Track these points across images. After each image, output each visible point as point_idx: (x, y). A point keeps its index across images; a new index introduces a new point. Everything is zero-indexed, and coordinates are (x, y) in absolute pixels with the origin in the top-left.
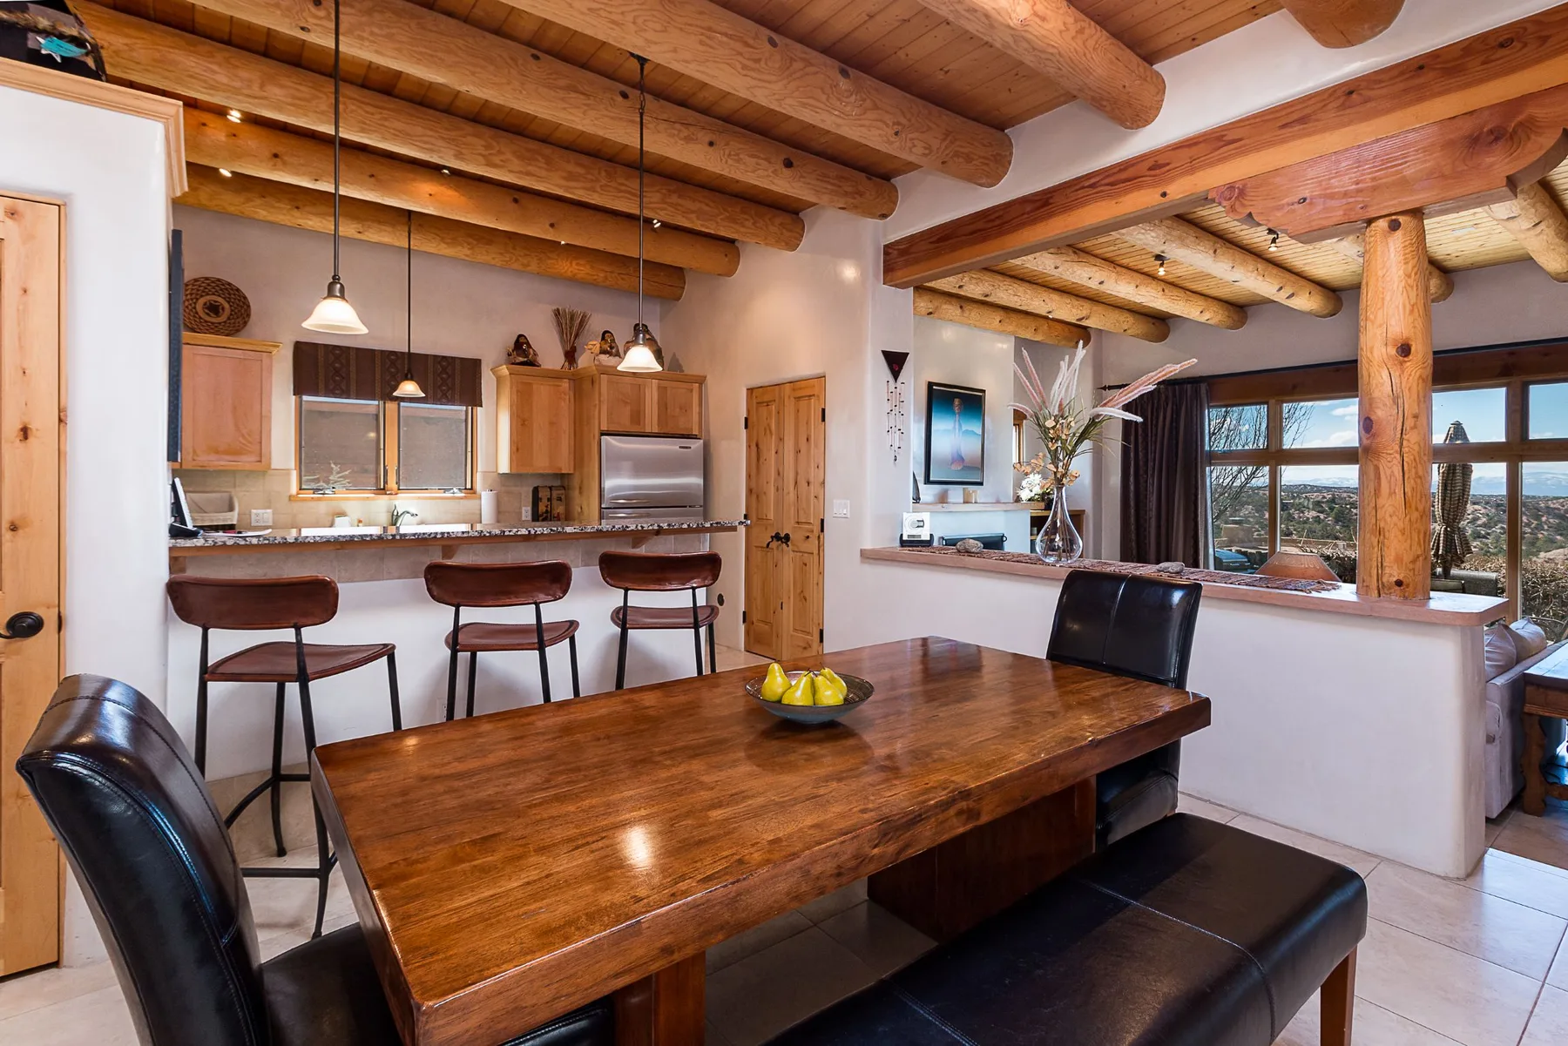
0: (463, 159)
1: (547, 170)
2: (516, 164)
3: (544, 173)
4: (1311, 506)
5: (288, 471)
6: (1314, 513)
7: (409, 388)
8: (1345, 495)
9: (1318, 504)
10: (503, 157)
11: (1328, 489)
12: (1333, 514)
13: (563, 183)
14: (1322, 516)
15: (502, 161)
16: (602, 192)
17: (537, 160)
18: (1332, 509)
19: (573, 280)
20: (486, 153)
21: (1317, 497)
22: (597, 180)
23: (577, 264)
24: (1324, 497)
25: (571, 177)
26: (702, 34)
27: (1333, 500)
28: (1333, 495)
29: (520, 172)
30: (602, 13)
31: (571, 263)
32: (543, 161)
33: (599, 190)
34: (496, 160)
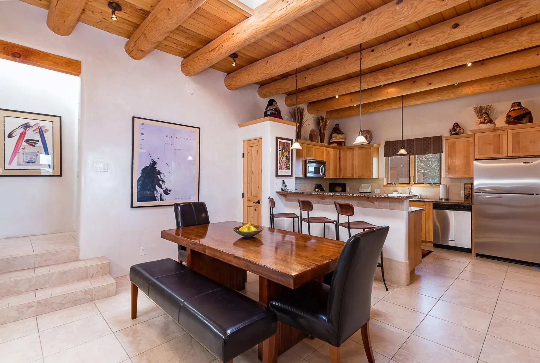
0: (369, 85)
1: (393, 75)
2: (383, 78)
3: (392, 77)
5: (383, 178)
7: (402, 151)
10: (378, 79)
13: (401, 76)
15: (379, 80)
16: (416, 72)
17: (389, 74)
19: (474, 94)
20: (374, 80)
22: (412, 69)
23: (473, 88)
25: (402, 73)
26: (338, 38)
29: (386, 80)
30: (315, 54)
31: (469, 88)
32: (391, 73)
33: (414, 72)
34: (377, 81)
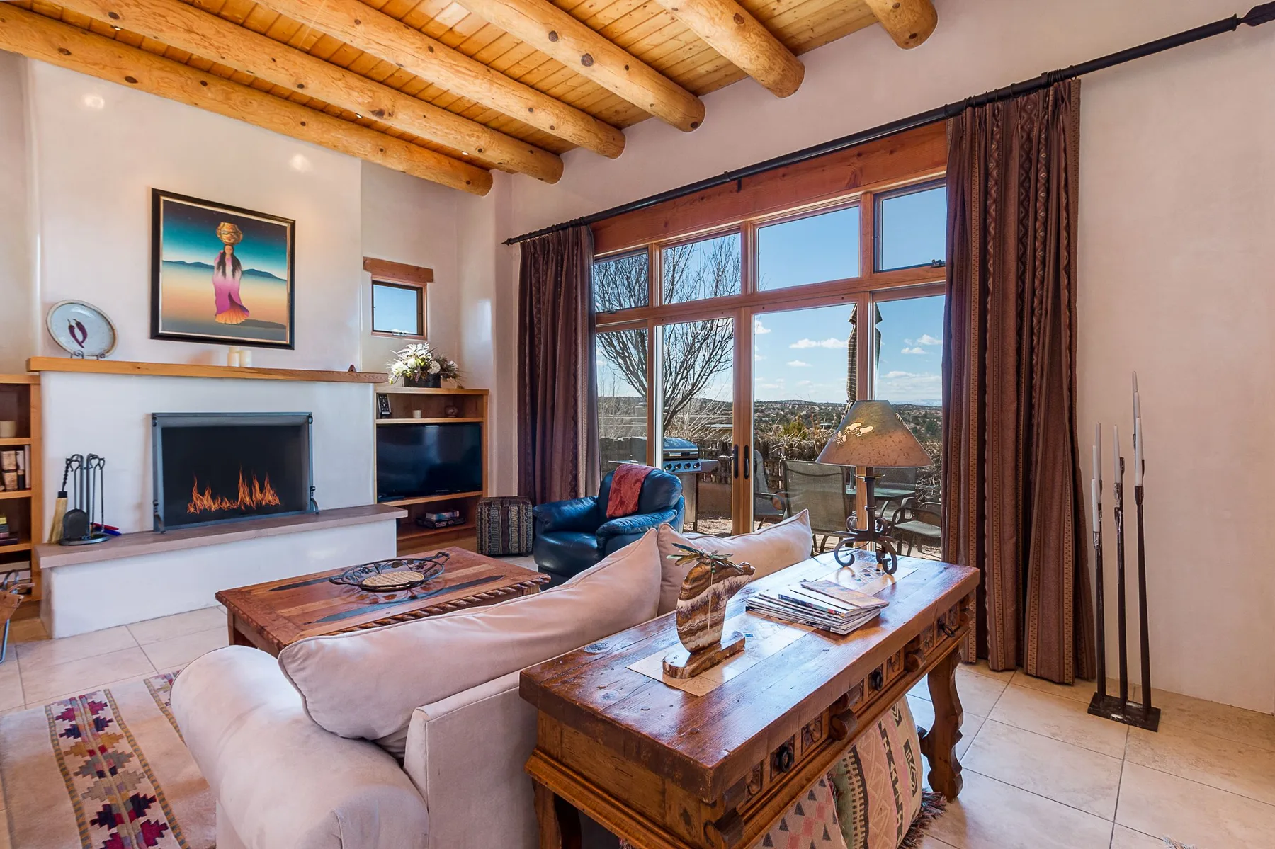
4: (911, 420)
6: (912, 425)
8: (933, 412)
9: (916, 418)
11: (923, 407)
12: (925, 426)
14: (918, 427)
18: (924, 422)
21: (915, 413)
24: (920, 413)
27: (925, 416)
28: (926, 412)
